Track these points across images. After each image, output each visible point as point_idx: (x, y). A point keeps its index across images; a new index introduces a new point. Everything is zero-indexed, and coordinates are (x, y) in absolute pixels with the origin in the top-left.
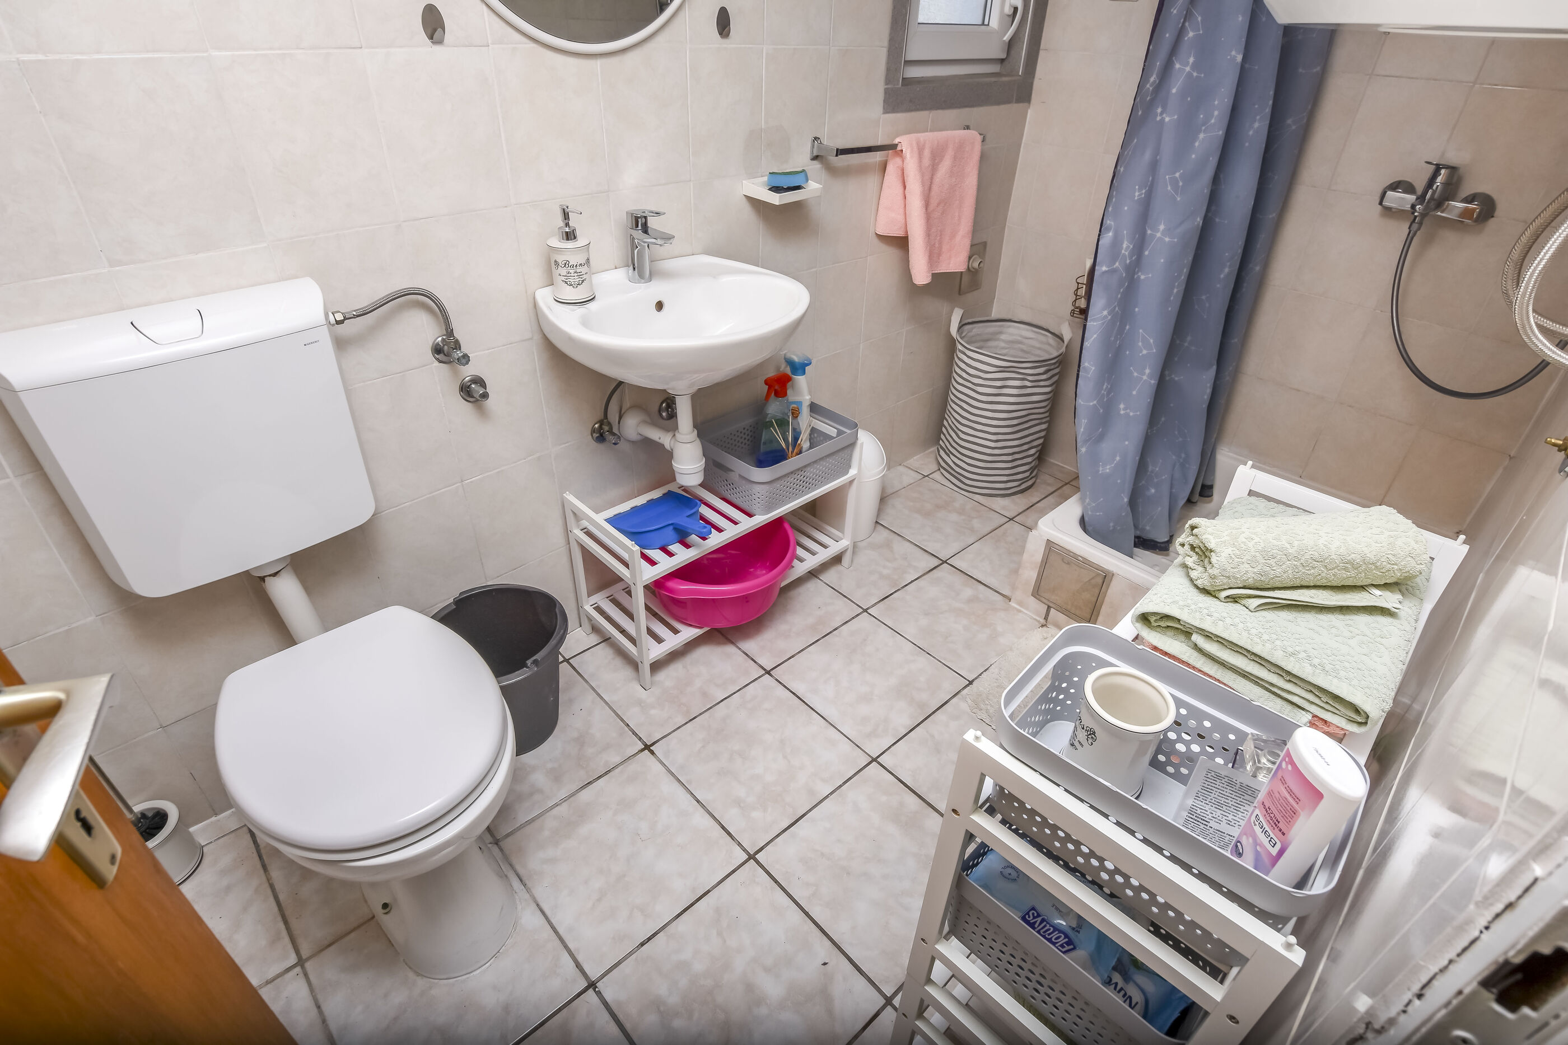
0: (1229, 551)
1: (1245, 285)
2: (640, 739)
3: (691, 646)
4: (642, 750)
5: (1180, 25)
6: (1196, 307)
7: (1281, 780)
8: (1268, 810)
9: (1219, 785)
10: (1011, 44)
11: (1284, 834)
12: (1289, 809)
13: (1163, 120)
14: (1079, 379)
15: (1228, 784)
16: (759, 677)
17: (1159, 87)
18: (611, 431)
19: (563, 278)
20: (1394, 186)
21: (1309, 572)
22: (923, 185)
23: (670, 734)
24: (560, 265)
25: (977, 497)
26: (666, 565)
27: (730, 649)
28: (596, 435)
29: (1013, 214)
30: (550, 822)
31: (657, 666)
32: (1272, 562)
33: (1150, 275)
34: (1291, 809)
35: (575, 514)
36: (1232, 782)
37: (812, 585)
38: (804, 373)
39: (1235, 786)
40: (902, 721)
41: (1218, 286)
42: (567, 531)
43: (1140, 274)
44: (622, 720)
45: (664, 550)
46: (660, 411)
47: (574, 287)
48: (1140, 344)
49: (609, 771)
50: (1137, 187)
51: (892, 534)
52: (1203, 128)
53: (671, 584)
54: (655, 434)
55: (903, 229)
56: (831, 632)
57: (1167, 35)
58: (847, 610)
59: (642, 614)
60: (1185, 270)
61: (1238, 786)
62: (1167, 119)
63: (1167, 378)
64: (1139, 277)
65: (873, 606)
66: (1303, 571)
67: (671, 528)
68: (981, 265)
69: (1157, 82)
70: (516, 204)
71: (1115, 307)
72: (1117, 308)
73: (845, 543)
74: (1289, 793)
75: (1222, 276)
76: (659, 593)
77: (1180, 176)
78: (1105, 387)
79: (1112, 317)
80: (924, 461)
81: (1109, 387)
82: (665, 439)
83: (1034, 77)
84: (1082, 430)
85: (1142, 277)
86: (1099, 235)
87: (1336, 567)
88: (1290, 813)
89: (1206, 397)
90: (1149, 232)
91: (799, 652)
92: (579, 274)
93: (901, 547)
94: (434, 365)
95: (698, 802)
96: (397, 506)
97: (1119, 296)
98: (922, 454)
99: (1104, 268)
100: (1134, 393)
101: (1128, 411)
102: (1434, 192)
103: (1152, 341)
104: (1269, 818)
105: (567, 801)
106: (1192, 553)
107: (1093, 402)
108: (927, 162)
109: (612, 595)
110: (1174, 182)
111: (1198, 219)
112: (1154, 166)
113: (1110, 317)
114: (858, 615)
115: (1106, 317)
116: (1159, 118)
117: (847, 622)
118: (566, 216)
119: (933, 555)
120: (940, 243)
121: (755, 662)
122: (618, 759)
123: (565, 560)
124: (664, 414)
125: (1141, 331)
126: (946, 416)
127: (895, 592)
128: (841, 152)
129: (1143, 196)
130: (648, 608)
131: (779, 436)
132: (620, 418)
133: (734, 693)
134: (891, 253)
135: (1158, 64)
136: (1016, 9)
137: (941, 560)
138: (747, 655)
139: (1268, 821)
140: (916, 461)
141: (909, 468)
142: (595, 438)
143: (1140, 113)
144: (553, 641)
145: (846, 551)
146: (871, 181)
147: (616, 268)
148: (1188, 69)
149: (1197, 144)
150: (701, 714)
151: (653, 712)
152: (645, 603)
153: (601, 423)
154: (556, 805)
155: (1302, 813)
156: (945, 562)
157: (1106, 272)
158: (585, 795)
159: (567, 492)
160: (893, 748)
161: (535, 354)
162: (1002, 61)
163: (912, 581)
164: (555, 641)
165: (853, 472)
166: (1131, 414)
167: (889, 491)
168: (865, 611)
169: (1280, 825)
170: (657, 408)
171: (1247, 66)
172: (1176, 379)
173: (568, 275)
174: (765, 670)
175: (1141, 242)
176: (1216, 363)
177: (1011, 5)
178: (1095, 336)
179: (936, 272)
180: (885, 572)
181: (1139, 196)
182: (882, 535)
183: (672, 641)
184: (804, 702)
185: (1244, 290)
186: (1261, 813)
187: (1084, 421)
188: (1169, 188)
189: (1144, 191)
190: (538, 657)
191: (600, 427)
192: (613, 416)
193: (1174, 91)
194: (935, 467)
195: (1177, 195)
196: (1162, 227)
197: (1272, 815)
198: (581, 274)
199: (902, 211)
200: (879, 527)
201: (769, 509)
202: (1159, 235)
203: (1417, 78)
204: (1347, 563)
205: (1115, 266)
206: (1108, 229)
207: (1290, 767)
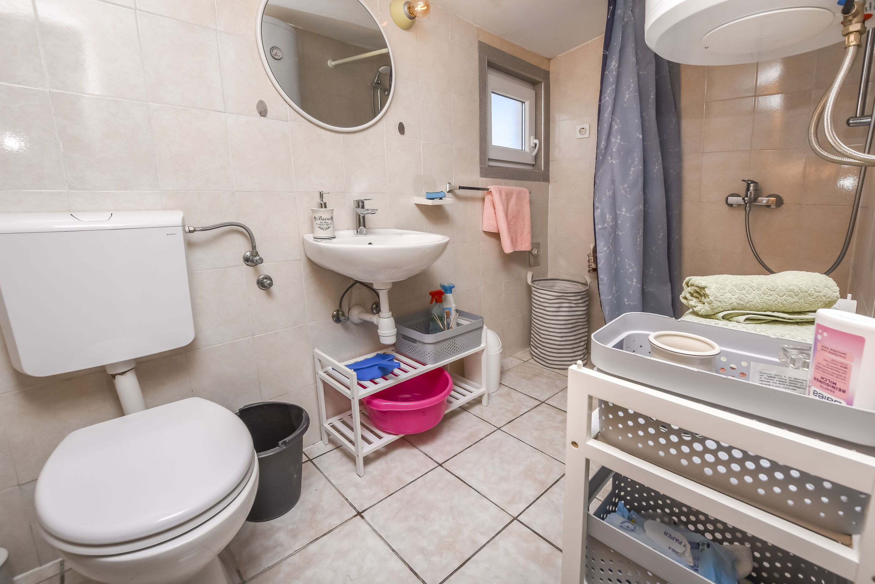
0: (715, 285)
1: (673, 245)
2: (355, 508)
3: (391, 447)
4: (356, 516)
5: (610, 121)
6: (651, 253)
7: (822, 349)
8: (822, 380)
9: (773, 386)
10: (536, 157)
11: (844, 391)
12: (840, 367)
13: (612, 163)
14: (599, 285)
15: (779, 382)
16: (435, 468)
17: (607, 147)
18: (343, 315)
19: (318, 226)
20: (732, 195)
21: (768, 298)
22: (503, 206)
23: (375, 504)
24: (317, 218)
25: (556, 370)
26: (372, 389)
27: (414, 451)
28: (335, 319)
29: (550, 231)
30: (285, 568)
31: (368, 460)
32: (744, 291)
33: (624, 232)
34: (841, 366)
35: (320, 361)
36: (782, 379)
37: (464, 416)
38: (451, 292)
39: (786, 382)
40: (531, 493)
41: (660, 242)
42: (315, 373)
43: (618, 232)
44: (343, 496)
45: (372, 381)
46: (372, 309)
47: (324, 230)
48: (627, 267)
49: (331, 530)
50: (607, 190)
51: (511, 389)
52: (632, 166)
53: (376, 402)
54: (368, 317)
55: (496, 229)
56: (479, 441)
57: (605, 125)
58: (487, 429)
59: (358, 427)
60: (641, 230)
61: (788, 381)
62: (614, 162)
63: (646, 290)
64: (618, 234)
65: (503, 426)
66: (765, 297)
67: (377, 367)
68: (539, 253)
69: (606, 145)
70: (296, 192)
71: (610, 246)
72: (611, 247)
73: (482, 390)
74: (834, 354)
75: (660, 237)
76: (368, 407)
77: (627, 186)
78: (614, 288)
79: (609, 251)
80: (524, 355)
81: (616, 289)
82: (374, 319)
83: (549, 172)
84: (607, 313)
85: (620, 234)
86: (594, 210)
87: (784, 294)
88: (843, 370)
89: (669, 299)
90: (618, 212)
91: (460, 453)
92: (327, 224)
93: (516, 396)
94: (244, 266)
95: (393, 551)
96: (211, 346)
97: (611, 241)
98: (522, 351)
99: (600, 226)
100: (631, 292)
101: (630, 302)
102: (751, 193)
103: (633, 265)
104: (825, 386)
105: (299, 552)
106: (692, 298)
107: (609, 297)
108: (504, 197)
109: (342, 419)
110: (624, 189)
111: (641, 206)
112: (613, 182)
113: (608, 251)
114: (495, 431)
115: (606, 251)
116: (610, 162)
117: (488, 435)
118: (321, 195)
119: (536, 399)
120: (516, 236)
121: (432, 459)
122: (338, 522)
123: (313, 393)
124: (375, 311)
125: (626, 260)
126: (532, 328)
127: (516, 418)
128: (461, 188)
129: (611, 194)
130: (362, 424)
131: (438, 321)
132: (349, 310)
133: (419, 478)
134: (492, 241)
135: (604, 137)
136: (536, 144)
137: (541, 401)
138: (426, 455)
139: (826, 389)
140: (519, 354)
141: (516, 358)
142: (334, 320)
143: (601, 158)
144: (298, 431)
145: (483, 395)
146: (478, 205)
147: (348, 230)
148: (618, 141)
149: (631, 173)
150: (396, 492)
151: (364, 491)
152: (361, 422)
153: (338, 311)
154: (292, 555)
155: (852, 364)
156: (544, 402)
157: (600, 228)
158: (313, 548)
159: (316, 348)
160: (527, 510)
161: (302, 268)
162: (533, 165)
163: (525, 413)
164: (299, 431)
165: (483, 345)
166: (632, 304)
167: (506, 368)
168: (499, 429)
169: (839, 385)
170: (370, 307)
171: (645, 144)
172: (651, 290)
173: (321, 224)
174: (438, 463)
175: (615, 218)
176: (669, 282)
177: (533, 143)
178: (603, 261)
179: (516, 250)
180: (509, 408)
181: (609, 194)
182: (504, 390)
183: (378, 444)
184: (464, 482)
185: (673, 248)
186: (817, 387)
187: (607, 308)
188: (623, 192)
189: (611, 192)
190: (287, 439)
191: (338, 314)
192: (345, 309)
193: (614, 150)
194: (530, 357)
195: (628, 195)
196: (624, 210)
197: (828, 382)
198: (328, 224)
199: (495, 220)
200: (502, 386)
201: (436, 361)
202: (623, 213)
203: (724, 152)
204: (790, 292)
205: (605, 226)
206: (598, 208)
207: (825, 334)
